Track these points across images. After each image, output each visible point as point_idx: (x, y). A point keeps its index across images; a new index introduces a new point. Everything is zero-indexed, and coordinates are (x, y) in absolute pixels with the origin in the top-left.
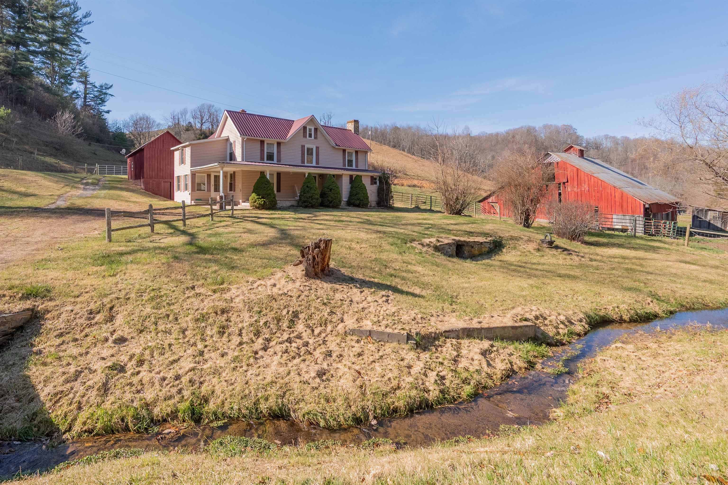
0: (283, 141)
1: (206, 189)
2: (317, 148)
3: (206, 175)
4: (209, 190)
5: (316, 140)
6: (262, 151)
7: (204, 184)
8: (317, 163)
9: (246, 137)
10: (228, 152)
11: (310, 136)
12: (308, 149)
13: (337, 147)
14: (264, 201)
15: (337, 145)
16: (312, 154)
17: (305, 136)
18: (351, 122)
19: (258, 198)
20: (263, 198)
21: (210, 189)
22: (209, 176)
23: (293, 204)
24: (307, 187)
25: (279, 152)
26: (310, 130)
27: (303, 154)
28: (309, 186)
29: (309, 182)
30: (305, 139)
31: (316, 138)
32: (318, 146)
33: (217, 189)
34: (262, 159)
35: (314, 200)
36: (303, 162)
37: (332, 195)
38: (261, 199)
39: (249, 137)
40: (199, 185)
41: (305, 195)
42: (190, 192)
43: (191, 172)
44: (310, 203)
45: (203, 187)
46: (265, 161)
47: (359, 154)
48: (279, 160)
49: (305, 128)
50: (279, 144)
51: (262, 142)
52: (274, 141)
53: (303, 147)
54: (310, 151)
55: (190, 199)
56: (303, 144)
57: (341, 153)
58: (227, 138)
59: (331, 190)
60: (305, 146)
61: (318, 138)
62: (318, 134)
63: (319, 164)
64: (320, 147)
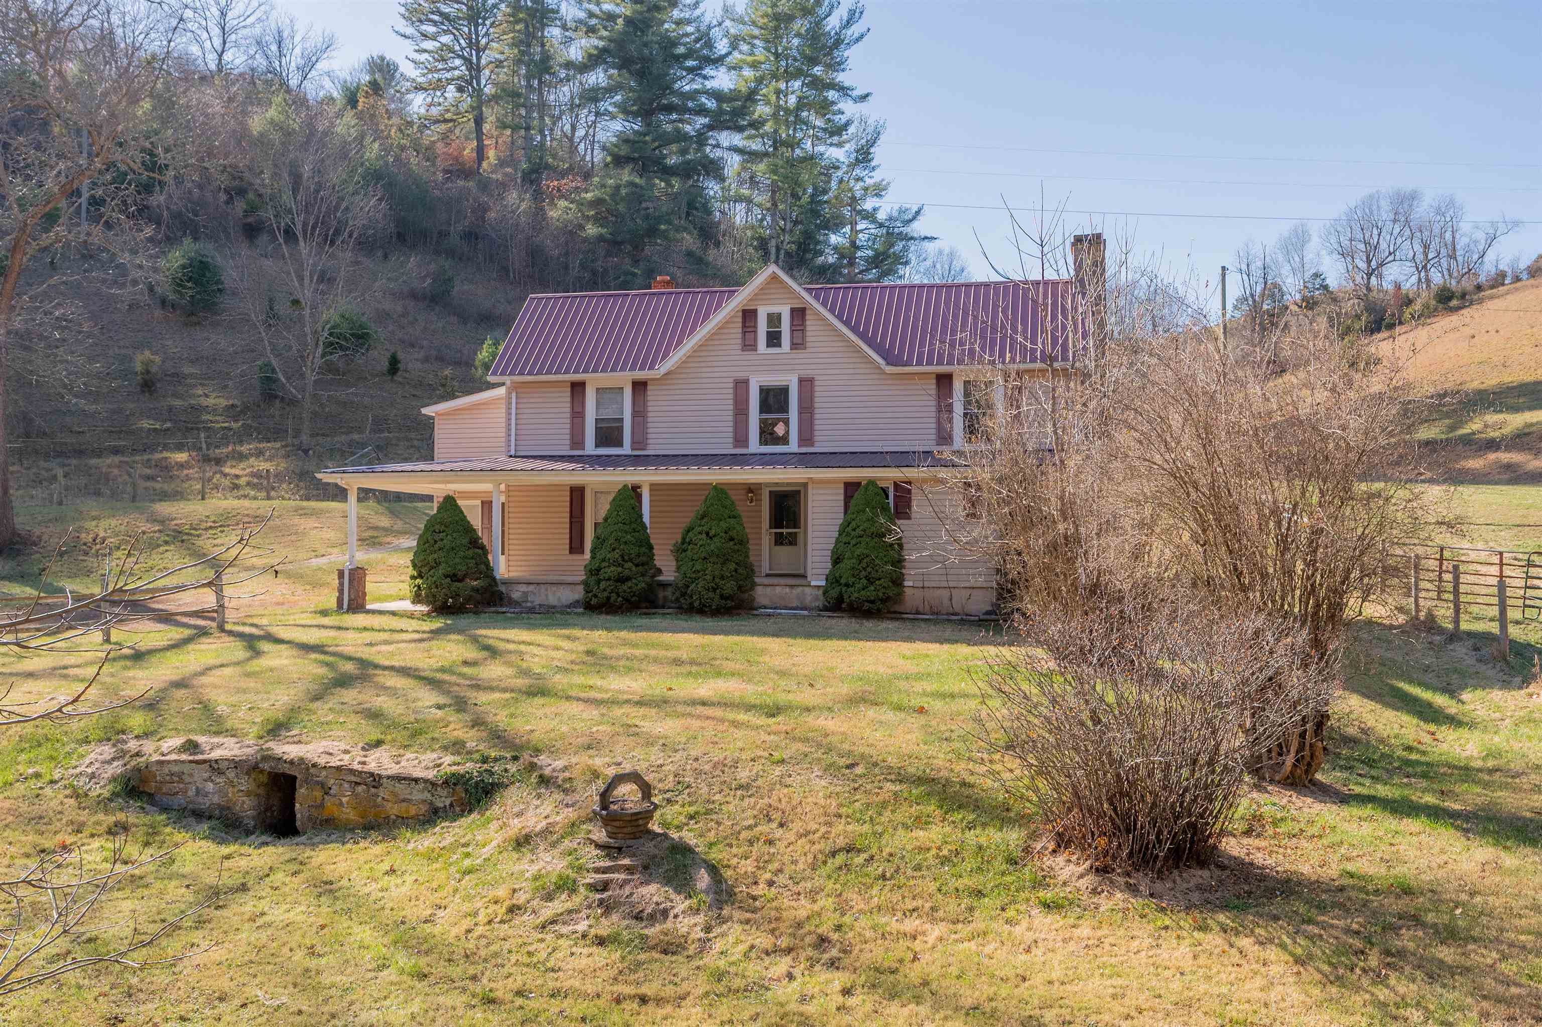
0: (651, 373)
2: (806, 384)
5: (799, 354)
6: (578, 415)
8: (806, 438)
11: (774, 339)
12: (765, 392)
13: (889, 369)
15: (892, 362)
16: (783, 407)
17: (749, 345)
25: (639, 413)
26: (774, 320)
27: (741, 411)
30: (749, 356)
31: (795, 346)
32: (808, 373)
34: (575, 444)
36: (741, 439)
46: (590, 447)
48: (639, 442)
49: (748, 315)
50: (640, 386)
51: (576, 388)
52: (624, 378)
53: (741, 385)
54: (773, 398)
56: (741, 375)
57: (927, 388)
60: (746, 382)
61: (808, 345)
62: (808, 328)
63: (817, 444)
64: (817, 378)
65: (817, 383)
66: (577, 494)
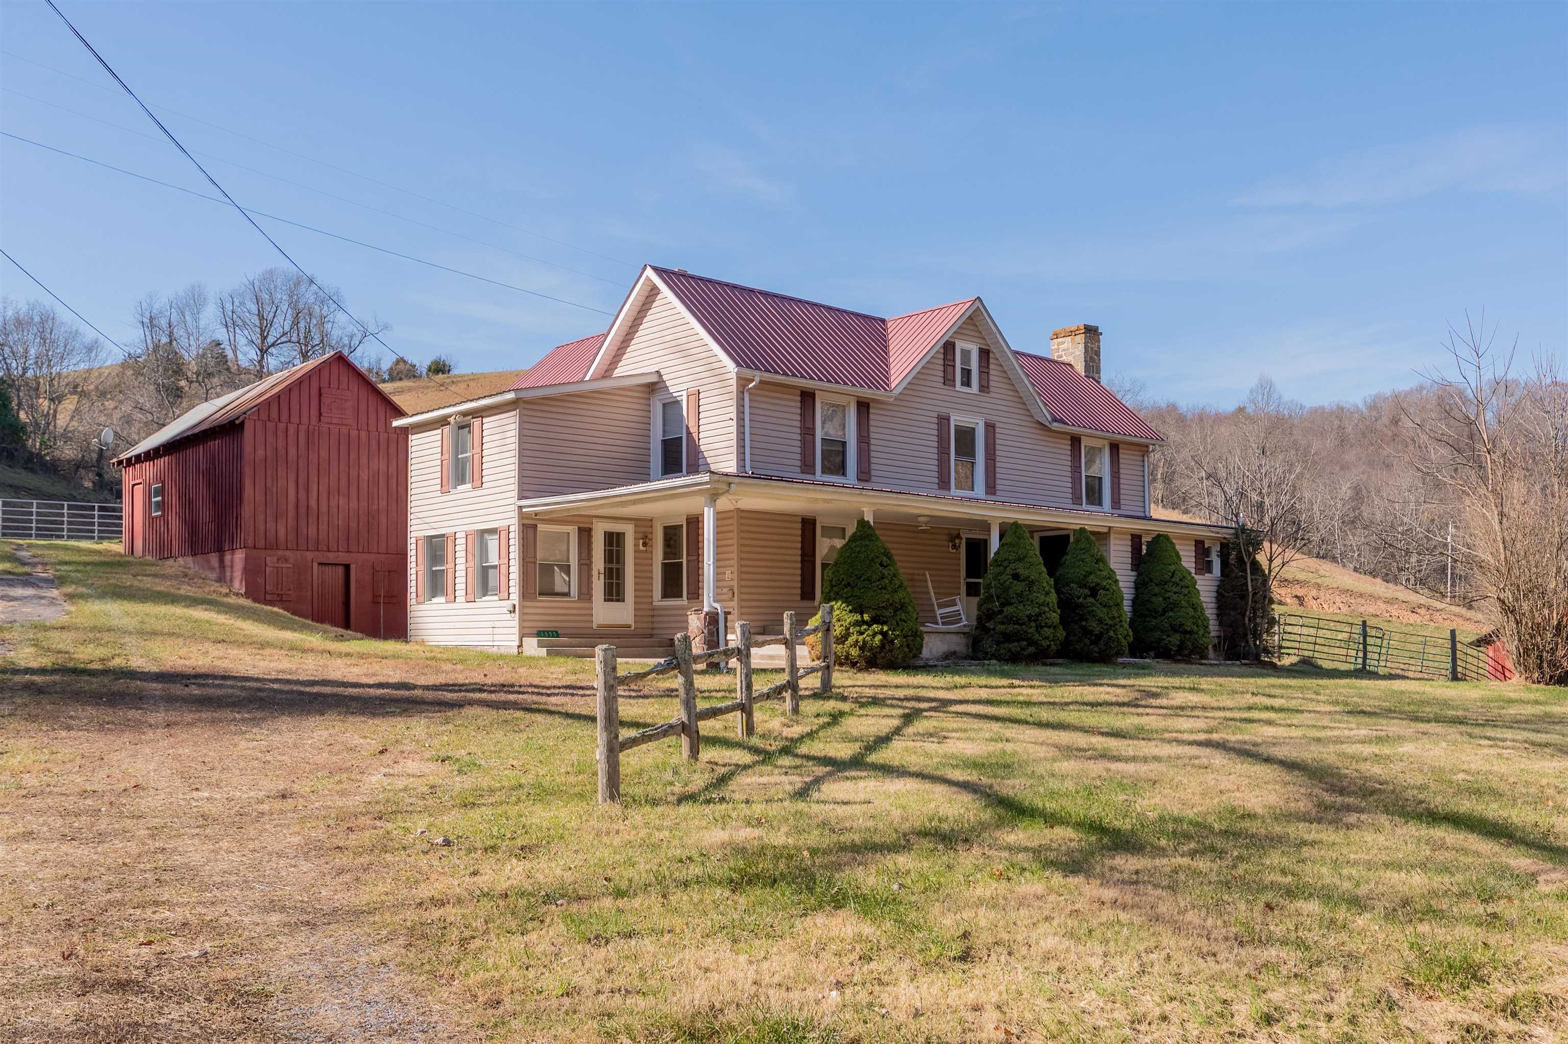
0: (879, 394)
1: (574, 591)
2: (990, 427)
3: (572, 530)
4: (586, 594)
5: (984, 398)
6: (808, 431)
7: (566, 569)
9: (758, 376)
10: (657, 436)
11: (966, 378)
12: (959, 430)
13: (1056, 426)
14: (884, 634)
15: (1055, 420)
16: (972, 452)
17: (948, 381)
18: (1072, 333)
19: (857, 623)
20: (875, 620)
21: (590, 589)
22: (585, 534)
23: (953, 648)
24: (1016, 576)
25: (864, 439)
26: (966, 356)
27: (943, 451)
28: (1022, 572)
29: (1020, 559)
30: (947, 391)
31: (984, 388)
32: (991, 419)
33: (614, 592)
34: (807, 466)
35: (1048, 632)
36: (944, 480)
37: (1101, 613)
38: (869, 624)
39: (767, 376)
40: (547, 570)
41: (1009, 610)
42: (515, 597)
43: (522, 516)
44: (1031, 642)
45: (559, 579)
46: (818, 474)
47: (1123, 455)
48: (865, 473)
49: (949, 347)
50: (864, 407)
51: (807, 397)
52: (849, 395)
53: (943, 421)
54: (966, 437)
55: (516, 631)
56: (945, 411)
57: (1066, 446)
58: (654, 379)
59: (1094, 592)
60: (948, 420)
61: (992, 389)
62: (991, 372)
63: (998, 493)
64: (998, 425)
65: (997, 430)
66: (808, 525)
